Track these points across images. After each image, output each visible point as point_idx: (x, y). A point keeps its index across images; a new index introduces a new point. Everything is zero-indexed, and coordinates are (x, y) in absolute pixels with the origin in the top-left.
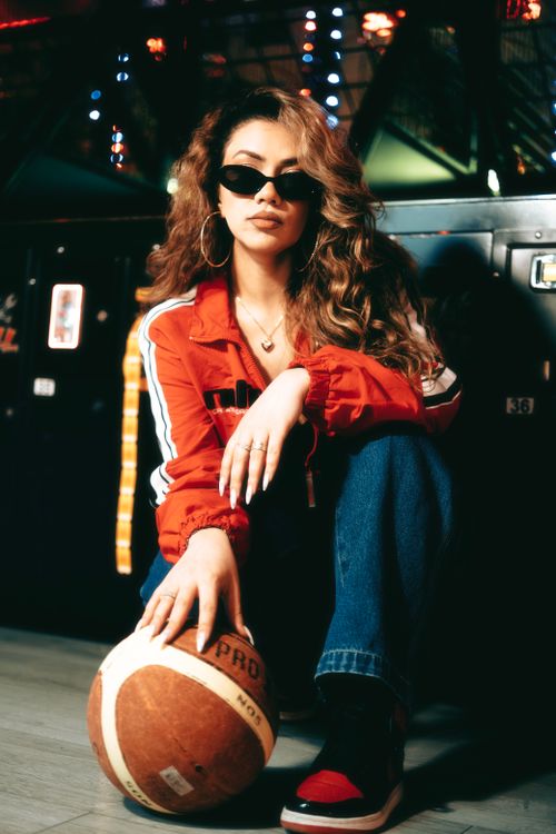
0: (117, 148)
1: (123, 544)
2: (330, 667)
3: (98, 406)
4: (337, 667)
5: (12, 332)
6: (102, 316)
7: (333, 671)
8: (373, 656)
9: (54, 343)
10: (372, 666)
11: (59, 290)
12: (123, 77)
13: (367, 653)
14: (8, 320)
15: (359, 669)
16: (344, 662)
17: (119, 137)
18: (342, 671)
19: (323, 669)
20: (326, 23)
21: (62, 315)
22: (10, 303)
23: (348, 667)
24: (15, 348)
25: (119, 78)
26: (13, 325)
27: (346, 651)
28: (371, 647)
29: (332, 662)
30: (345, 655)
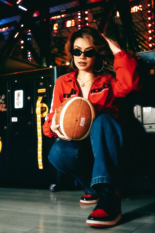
0: (29, 56)
1: (40, 161)
2: (94, 183)
3: (30, 123)
4: (96, 182)
5: (4, 105)
6: (29, 98)
7: (95, 183)
8: (105, 177)
9: (16, 107)
10: (105, 180)
11: (16, 92)
12: (29, 39)
13: (103, 177)
14: (3, 102)
15: (101, 181)
16: (97, 180)
17: (29, 53)
18: (97, 183)
19: (92, 184)
20: (83, 16)
21: (18, 99)
22: (3, 97)
23: (98, 181)
24: (6, 110)
25: (28, 39)
26: (4, 103)
27: (97, 178)
28: (104, 175)
29: (94, 181)
30: (97, 179)
